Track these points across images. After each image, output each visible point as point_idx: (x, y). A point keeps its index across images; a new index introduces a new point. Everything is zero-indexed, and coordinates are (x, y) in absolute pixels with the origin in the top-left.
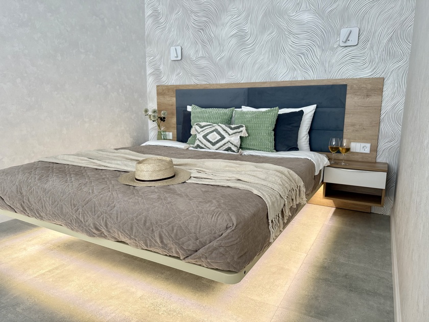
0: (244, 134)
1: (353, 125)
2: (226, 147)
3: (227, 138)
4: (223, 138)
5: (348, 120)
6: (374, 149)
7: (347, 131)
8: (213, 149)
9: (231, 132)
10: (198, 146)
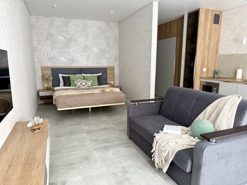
0: (92, 82)
1: (109, 78)
2: (88, 86)
3: (88, 84)
4: (87, 84)
5: (108, 76)
6: (114, 83)
7: (108, 79)
8: (84, 87)
9: (89, 82)
10: (79, 87)
